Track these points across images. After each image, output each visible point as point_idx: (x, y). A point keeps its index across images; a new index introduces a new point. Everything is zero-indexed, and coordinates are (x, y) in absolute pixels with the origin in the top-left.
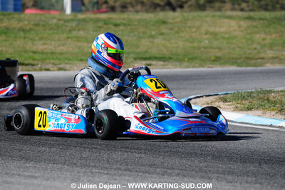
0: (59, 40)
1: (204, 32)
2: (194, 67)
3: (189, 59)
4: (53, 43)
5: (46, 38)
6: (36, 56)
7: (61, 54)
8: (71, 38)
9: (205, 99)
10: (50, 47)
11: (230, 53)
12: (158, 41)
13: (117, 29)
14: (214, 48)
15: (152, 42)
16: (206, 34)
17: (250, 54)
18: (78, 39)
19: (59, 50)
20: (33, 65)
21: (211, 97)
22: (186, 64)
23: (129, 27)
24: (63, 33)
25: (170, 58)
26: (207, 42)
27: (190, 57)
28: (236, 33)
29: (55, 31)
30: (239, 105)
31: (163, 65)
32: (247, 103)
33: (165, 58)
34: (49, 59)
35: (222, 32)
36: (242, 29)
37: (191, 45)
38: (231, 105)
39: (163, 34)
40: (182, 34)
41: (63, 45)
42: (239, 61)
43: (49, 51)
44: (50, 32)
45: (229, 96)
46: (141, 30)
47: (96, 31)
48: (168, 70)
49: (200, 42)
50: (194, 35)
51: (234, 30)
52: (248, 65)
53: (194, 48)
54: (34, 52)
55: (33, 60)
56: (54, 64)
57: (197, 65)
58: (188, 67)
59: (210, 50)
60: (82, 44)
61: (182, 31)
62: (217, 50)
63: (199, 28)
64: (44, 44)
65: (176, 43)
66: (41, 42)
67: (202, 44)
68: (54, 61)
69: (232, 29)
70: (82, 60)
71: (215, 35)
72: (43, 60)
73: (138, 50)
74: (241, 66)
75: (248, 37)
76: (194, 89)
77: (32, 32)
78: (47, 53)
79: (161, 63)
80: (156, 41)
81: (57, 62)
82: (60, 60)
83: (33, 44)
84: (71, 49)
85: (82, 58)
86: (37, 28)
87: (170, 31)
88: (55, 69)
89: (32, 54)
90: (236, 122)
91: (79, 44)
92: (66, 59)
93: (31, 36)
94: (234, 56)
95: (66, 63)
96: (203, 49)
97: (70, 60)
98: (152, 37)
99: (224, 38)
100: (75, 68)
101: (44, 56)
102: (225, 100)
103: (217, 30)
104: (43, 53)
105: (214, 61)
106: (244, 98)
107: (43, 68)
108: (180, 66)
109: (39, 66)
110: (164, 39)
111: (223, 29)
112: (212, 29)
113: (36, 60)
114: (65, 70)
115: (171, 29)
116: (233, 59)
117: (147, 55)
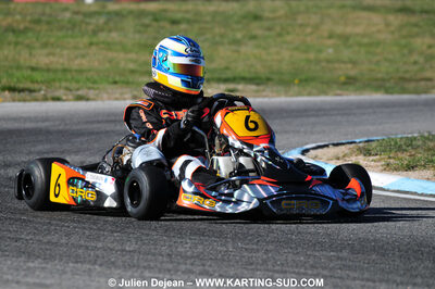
0: (76, 48)
1: (326, 34)
2: (309, 94)
3: (301, 81)
4: (65, 52)
5: (52, 45)
6: (37, 76)
7: (80, 71)
8: (97, 44)
9: (332, 151)
10: (61, 60)
11: (372, 70)
12: (248, 49)
13: (175, 28)
14: (344, 62)
15: (238, 52)
16: (331, 36)
17: (406, 72)
18: (109, 46)
19: (76, 64)
20: (31, 91)
21: (343, 147)
22: (296, 89)
23: (196, 26)
24: (83, 36)
25: (268, 79)
26: (331, 51)
27: (303, 77)
28: (382, 36)
29: (70, 32)
30: (392, 161)
31: (257, 91)
32: (405, 157)
33: (260, 79)
34: (60, 80)
35: (357, 35)
36: (392, 29)
37: (303, 56)
38: (379, 160)
39: (254, 37)
40: (289, 38)
41: (83, 56)
42: (388, 85)
43: (59, 67)
44: (60, 34)
45: (374, 144)
46: (217, 30)
47: (139, 32)
48: (266, 100)
49: (320, 51)
50: (309, 39)
51: (379, 31)
52: (404, 91)
53: (309, 61)
54: (33, 69)
55: (32, 82)
56: (67, 89)
57: (314, 91)
58: (299, 94)
59: (336, 65)
60: (115, 55)
61: (288, 33)
62: (349, 66)
63: (316, 27)
64: (49, 55)
65: (278, 53)
66: (45, 51)
67: (323, 56)
68: (68, 84)
69: (374, 29)
70: (115, 83)
71: (345, 38)
72: (48, 83)
73: (213, 66)
74: (392, 93)
75: (403, 42)
76: (312, 133)
77: (30, 34)
78: (55, 71)
79: (254, 87)
80: (243, 49)
81: (74, 85)
82: (78, 82)
83: (31, 54)
84: (96, 64)
85: (117, 79)
86: (38, 28)
87: (267, 33)
88: (70, 97)
89: (29, 72)
90: (388, 190)
91: (110, 55)
92: (88, 79)
93: (27, 41)
94: (380, 75)
95: (89, 88)
96: (324, 64)
97: (94, 82)
98: (236, 42)
99: (360, 45)
100: (105, 96)
101: (51, 76)
102: (367, 153)
103: (349, 30)
104: (48, 70)
105: (345, 83)
106: (400, 149)
107: (49, 95)
108: (286, 94)
109: (43, 92)
110: (258, 46)
111: (359, 30)
112: (339, 30)
113: (37, 82)
114: (88, 99)
115: (269, 29)
116: (376, 80)
117: (229, 74)
